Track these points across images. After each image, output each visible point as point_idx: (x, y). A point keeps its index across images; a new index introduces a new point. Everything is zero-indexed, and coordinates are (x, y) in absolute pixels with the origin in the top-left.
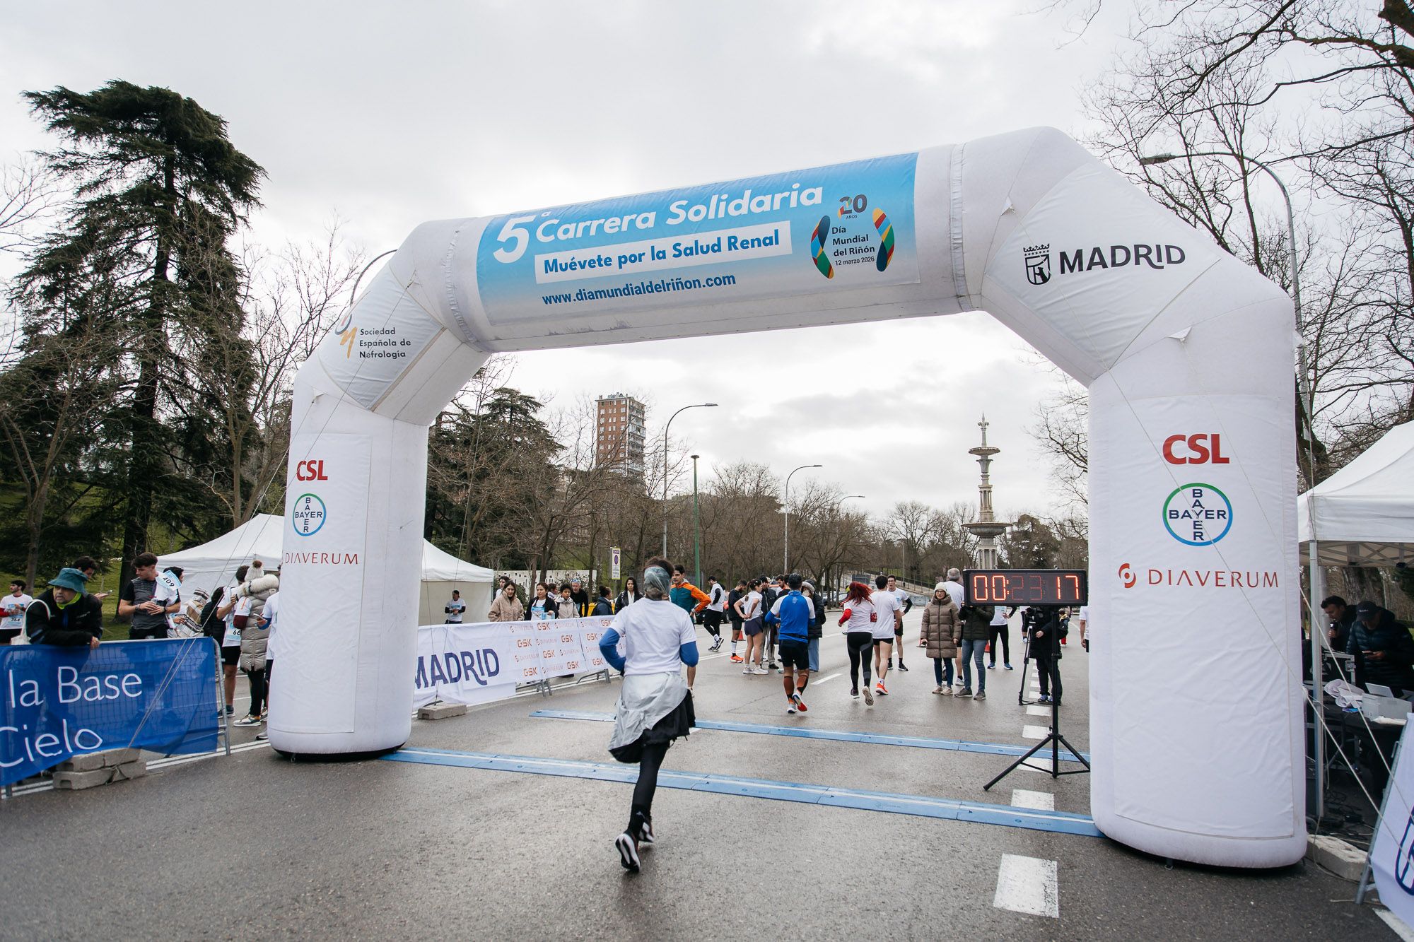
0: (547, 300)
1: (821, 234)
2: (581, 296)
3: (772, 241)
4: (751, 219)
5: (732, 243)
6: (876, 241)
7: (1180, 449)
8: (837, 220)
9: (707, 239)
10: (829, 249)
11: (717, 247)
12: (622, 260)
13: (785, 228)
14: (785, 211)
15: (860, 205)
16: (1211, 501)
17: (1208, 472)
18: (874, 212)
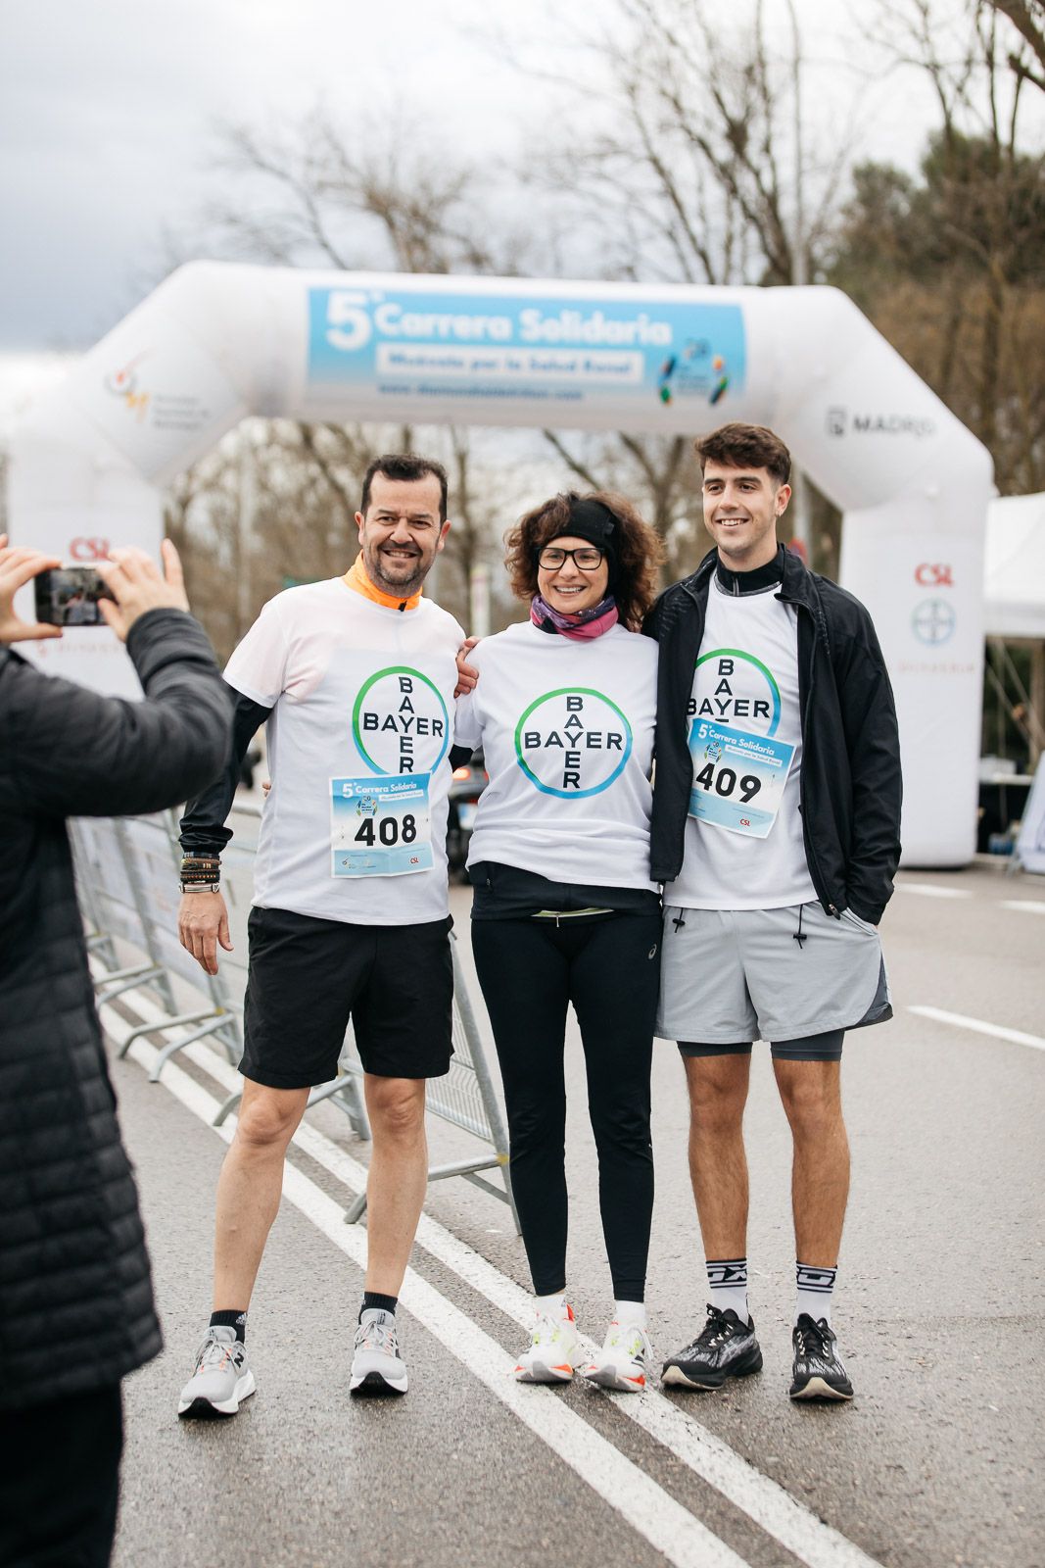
0: (385, 389)
1: (670, 368)
2: (424, 390)
3: (624, 369)
4: (605, 346)
5: (588, 366)
6: (714, 383)
7: (927, 575)
8: (684, 359)
9: (564, 357)
10: (673, 384)
11: (572, 367)
12: (476, 365)
13: (637, 360)
14: (636, 345)
15: (702, 351)
16: (943, 614)
17: (942, 591)
18: (716, 358)
